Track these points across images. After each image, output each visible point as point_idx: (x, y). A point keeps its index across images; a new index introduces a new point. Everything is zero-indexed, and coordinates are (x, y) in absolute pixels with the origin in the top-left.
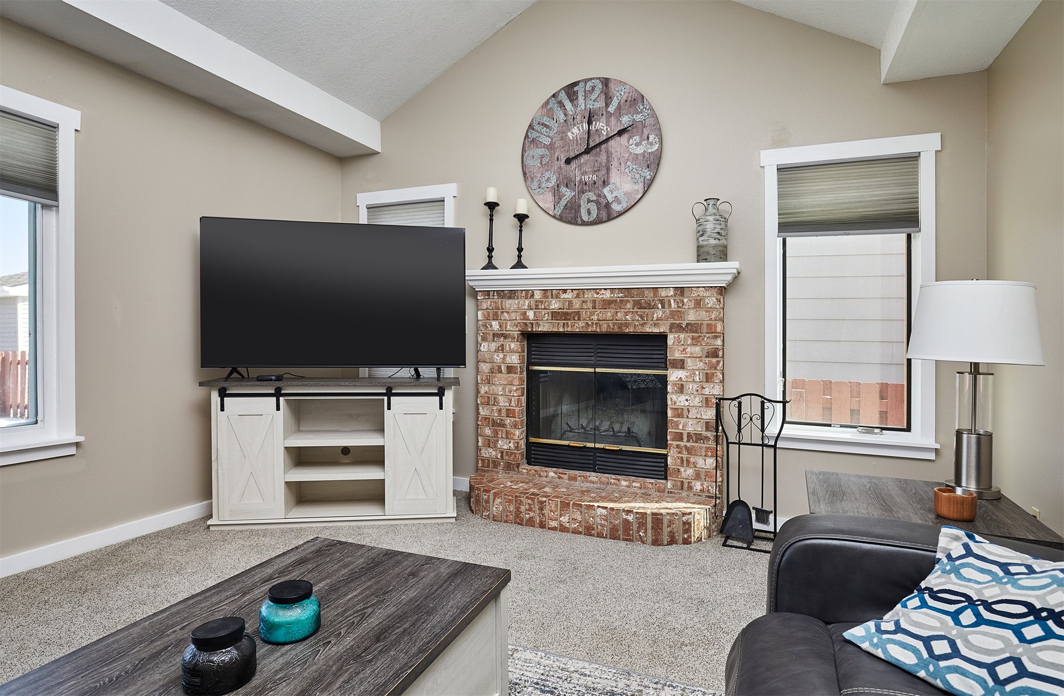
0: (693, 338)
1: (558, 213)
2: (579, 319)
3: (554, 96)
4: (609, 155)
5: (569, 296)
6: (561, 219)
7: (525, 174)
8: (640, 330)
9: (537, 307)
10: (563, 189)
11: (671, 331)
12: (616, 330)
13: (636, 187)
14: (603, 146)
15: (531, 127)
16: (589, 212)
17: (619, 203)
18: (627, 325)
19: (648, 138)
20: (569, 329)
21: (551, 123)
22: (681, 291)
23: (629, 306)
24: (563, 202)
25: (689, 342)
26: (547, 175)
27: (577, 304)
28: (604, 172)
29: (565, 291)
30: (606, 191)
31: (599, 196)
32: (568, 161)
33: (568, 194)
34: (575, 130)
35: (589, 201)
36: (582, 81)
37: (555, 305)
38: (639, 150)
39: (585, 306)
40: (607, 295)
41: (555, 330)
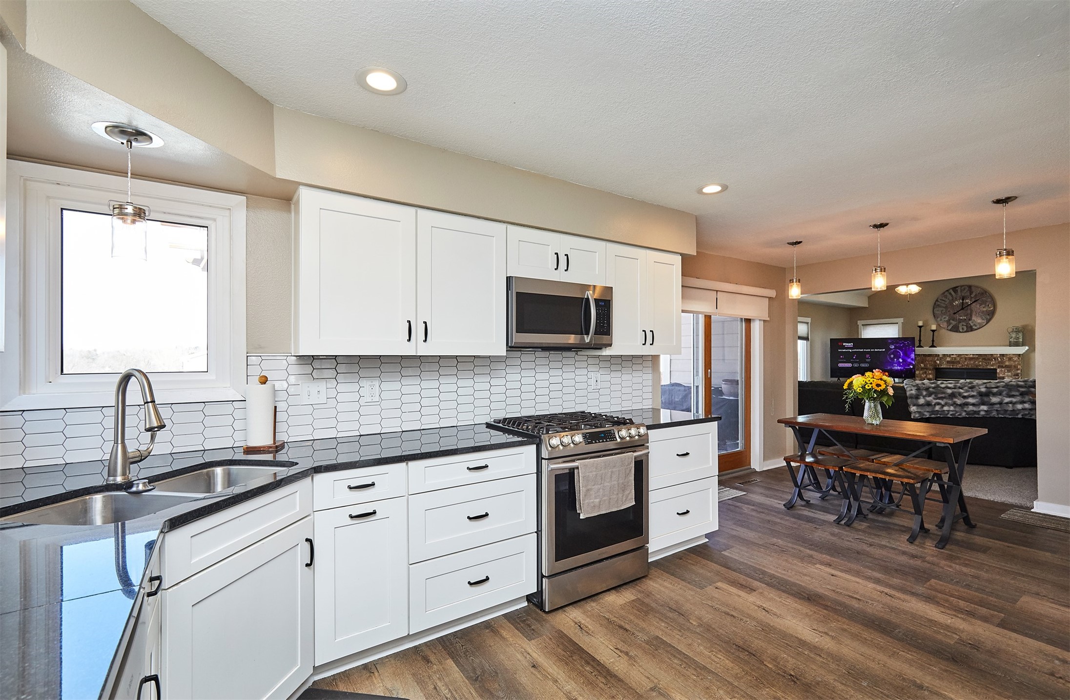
0: (1008, 370)
1: (950, 328)
2: (959, 363)
3: (947, 291)
4: (971, 311)
5: (955, 356)
6: (950, 330)
7: (934, 316)
8: (985, 367)
9: (941, 360)
10: (952, 321)
11: (998, 368)
12: (975, 367)
13: (983, 321)
14: (969, 307)
15: (937, 300)
16: (963, 329)
17: (976, 326)
18: (980, 365)
19: (988, 305)
20: (955, 367)
21: (947, 300)
22: (1003, 355)
23: (980, 360)
24: (951, 326)
25: (1006, 371)
26: (944, 316)
27: (958, 359)
28: (969, 316)
29: (953, 355)
30: (970, 322)
31: (967, 324)
32: (954, 314)
33: (954, 323)
34: (957, 302)
35: (963, 325)
36: (960, 286)
37: (948, 359)
38: (984, 309)
39: (961, 359)
40: (972, 356)
41: (949, 367)
